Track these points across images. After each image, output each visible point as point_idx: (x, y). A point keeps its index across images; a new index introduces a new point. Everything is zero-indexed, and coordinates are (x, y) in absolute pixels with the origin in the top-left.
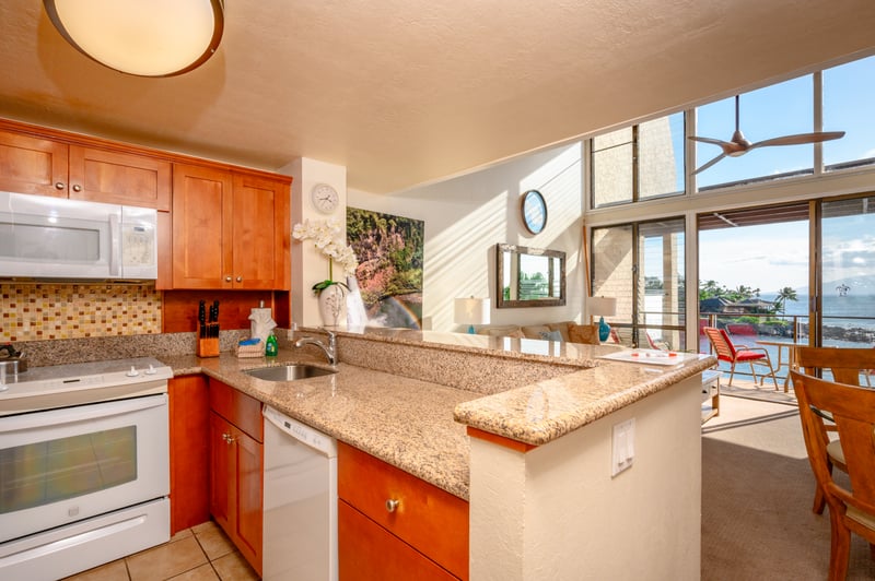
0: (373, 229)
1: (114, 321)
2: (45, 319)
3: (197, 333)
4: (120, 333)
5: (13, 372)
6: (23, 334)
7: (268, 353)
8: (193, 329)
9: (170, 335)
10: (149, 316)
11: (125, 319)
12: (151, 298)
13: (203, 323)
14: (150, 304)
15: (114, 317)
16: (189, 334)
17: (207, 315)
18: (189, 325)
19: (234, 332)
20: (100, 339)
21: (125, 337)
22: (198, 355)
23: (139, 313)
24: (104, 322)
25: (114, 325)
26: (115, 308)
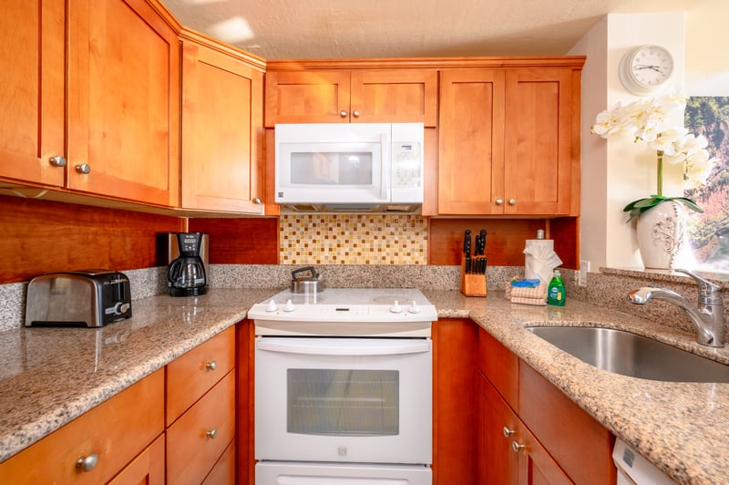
0: (708, 124)
1: (388, 250)
2: (339, 246)
3: (462, 267)
4: (392, 262)
5: (313, 292)
6: (325, 258)
7: (551, 301)
8: (458, 263)
9: (435, 267)
10: (417, 246)
11: (396, 248)
12: (418, 228)
13: (468, 255)
14: (417, 234)
15: (388, 246)
16: (453, 268)
17: (473, 246)
18: (452, 258)
19: (501, 268)
20: (377, 266)
21: (397, 266)
22: (462, 292)
23: (408, 243)
24: (380, 250)
25: (388, 254)
26: (388, 237)
